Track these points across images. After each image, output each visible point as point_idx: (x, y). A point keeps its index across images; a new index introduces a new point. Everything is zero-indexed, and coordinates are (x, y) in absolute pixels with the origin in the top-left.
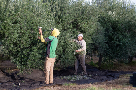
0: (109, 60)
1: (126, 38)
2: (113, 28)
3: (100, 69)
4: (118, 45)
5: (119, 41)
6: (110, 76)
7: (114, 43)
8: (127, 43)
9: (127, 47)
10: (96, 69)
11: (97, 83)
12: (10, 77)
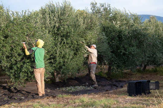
0: (117, 69)
1: (132, 47)
2: (119, 38)
3: (108, 79)
4: (124, 54)
5: (125, 50)
6: (114, 85)
7: (121, 52)
8: (134, 51)
9: (133, 56)
10: (103, 79)
11: (93, 93)
12: (6, 90)
